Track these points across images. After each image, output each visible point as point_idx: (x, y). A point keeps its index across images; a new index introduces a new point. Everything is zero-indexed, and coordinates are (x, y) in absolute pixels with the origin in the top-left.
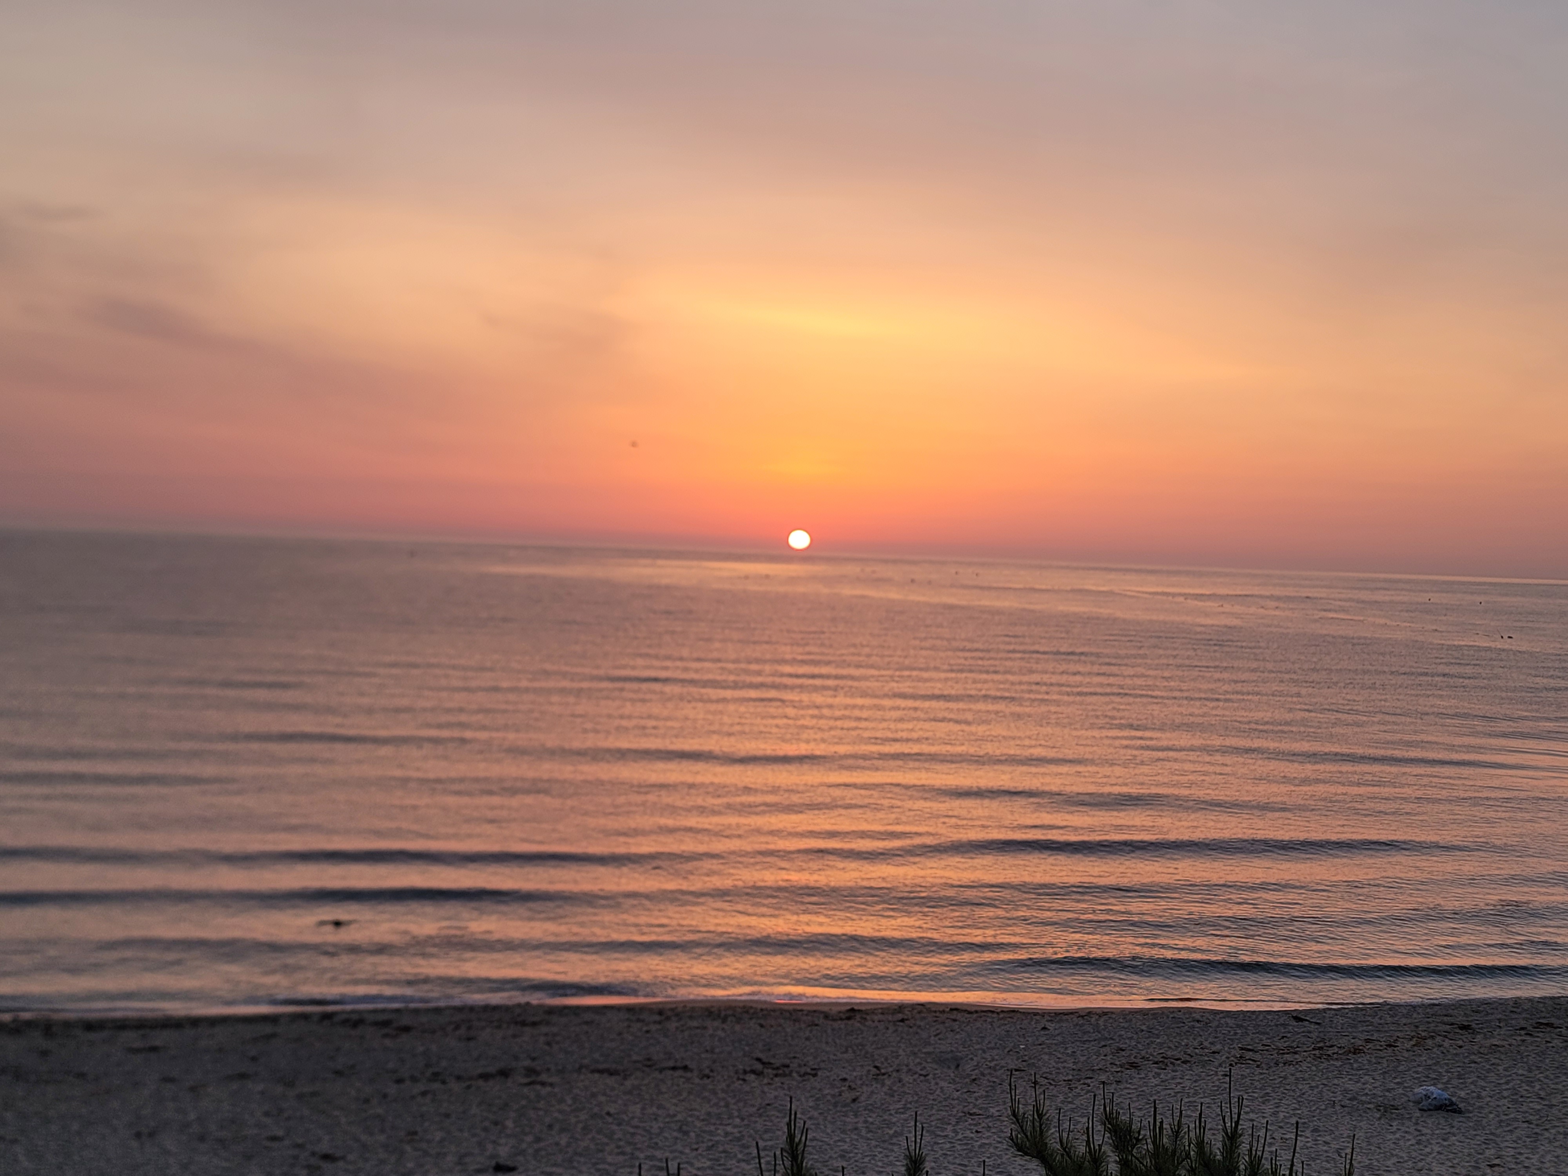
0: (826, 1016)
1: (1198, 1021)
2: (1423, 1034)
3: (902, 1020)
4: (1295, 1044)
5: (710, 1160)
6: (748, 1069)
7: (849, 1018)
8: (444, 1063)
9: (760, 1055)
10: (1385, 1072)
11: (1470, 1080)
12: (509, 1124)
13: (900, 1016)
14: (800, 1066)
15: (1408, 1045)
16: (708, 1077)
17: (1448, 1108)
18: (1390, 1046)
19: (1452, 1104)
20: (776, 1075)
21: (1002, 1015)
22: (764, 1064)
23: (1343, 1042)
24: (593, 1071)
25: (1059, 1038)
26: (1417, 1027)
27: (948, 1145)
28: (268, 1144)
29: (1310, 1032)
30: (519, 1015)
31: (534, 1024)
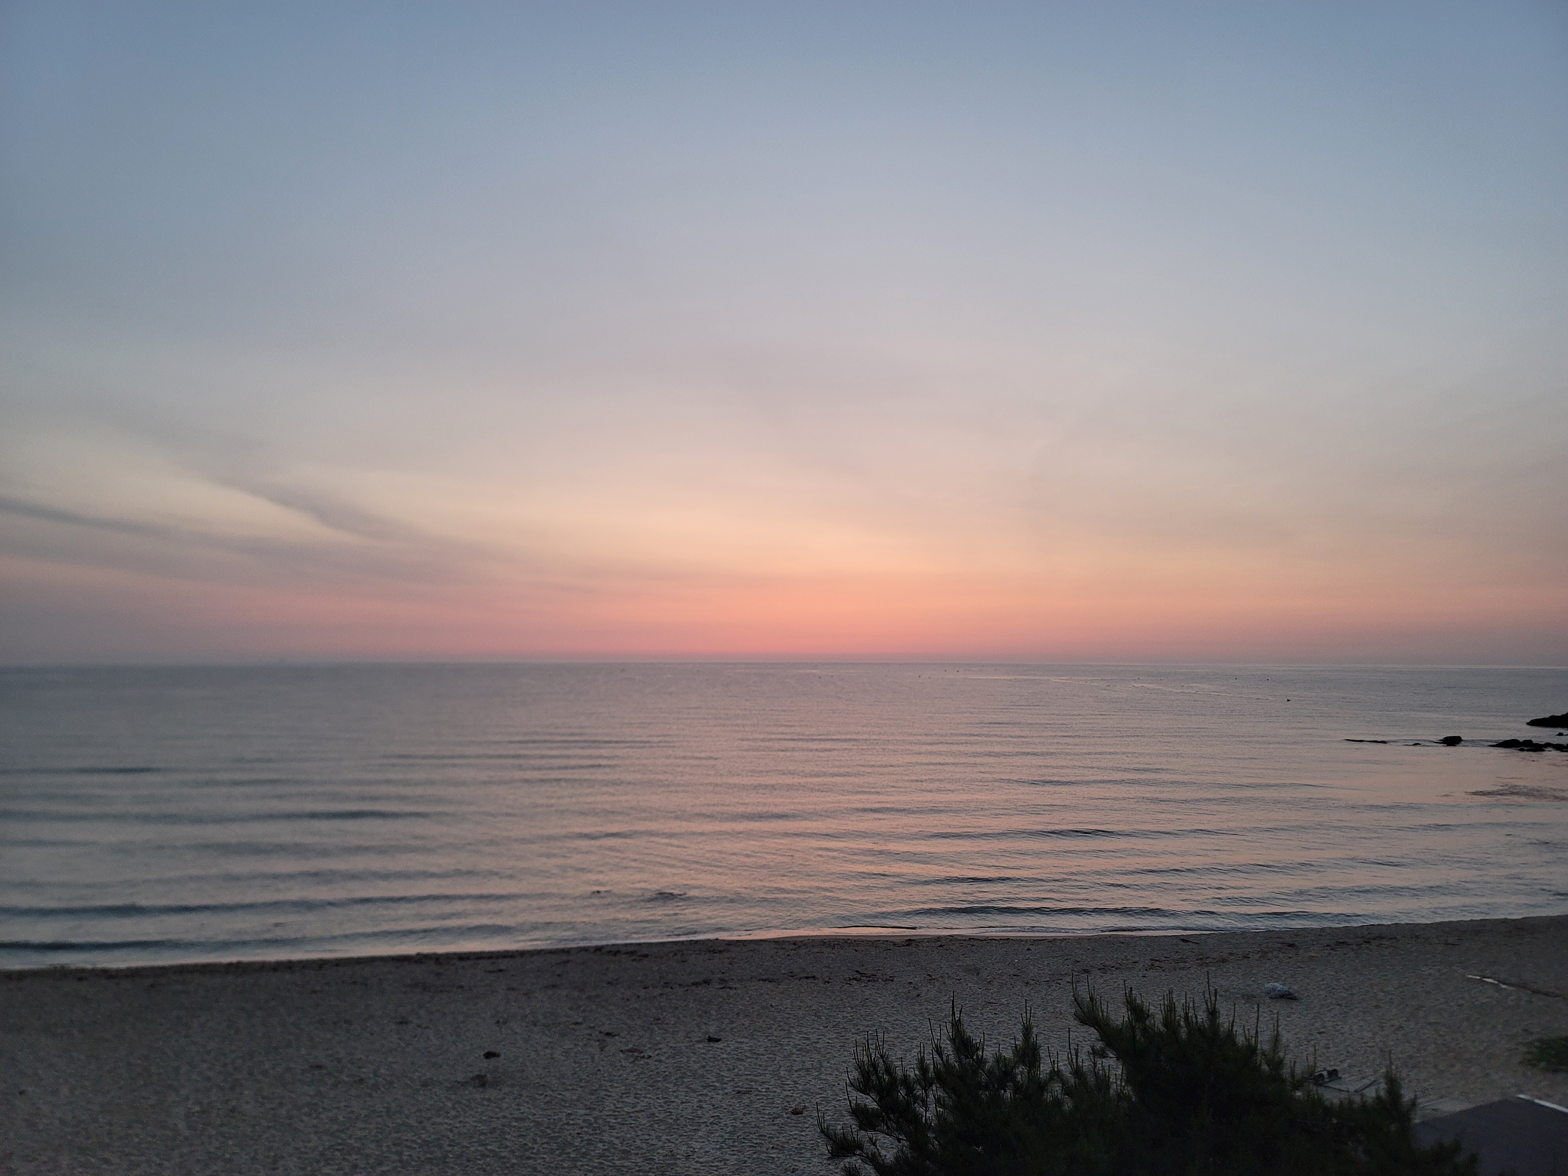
0: (895, 944)
1: (1123, 943)
2: (1266, 950)
3: (941, 946)
4: (1184, 957)
5: (836, 1033)
6: (852, 977)
7: (908, 945)
8: (670, 976)
9: (859, 969)
10: (1244, 974)
11: (1299, 979)
12: (713, 1012)
13: (940, 943)
14: (882, 975)
15: (1257, 957)
16: (828, 983)
17: (1288, 997)
18: (1246, 957)
19: (1290, 994)
20: (869, 981)
21: (1001, 942)
22: (861, 974)
23: (1215, 955)
24: (759, 980)
25: (1038, 955)
26: (1260, 945)
27: (978, 1023)
28: (574, 1026)
29: (1193, 949)
30: (711, 947)
31: (720, 952)
